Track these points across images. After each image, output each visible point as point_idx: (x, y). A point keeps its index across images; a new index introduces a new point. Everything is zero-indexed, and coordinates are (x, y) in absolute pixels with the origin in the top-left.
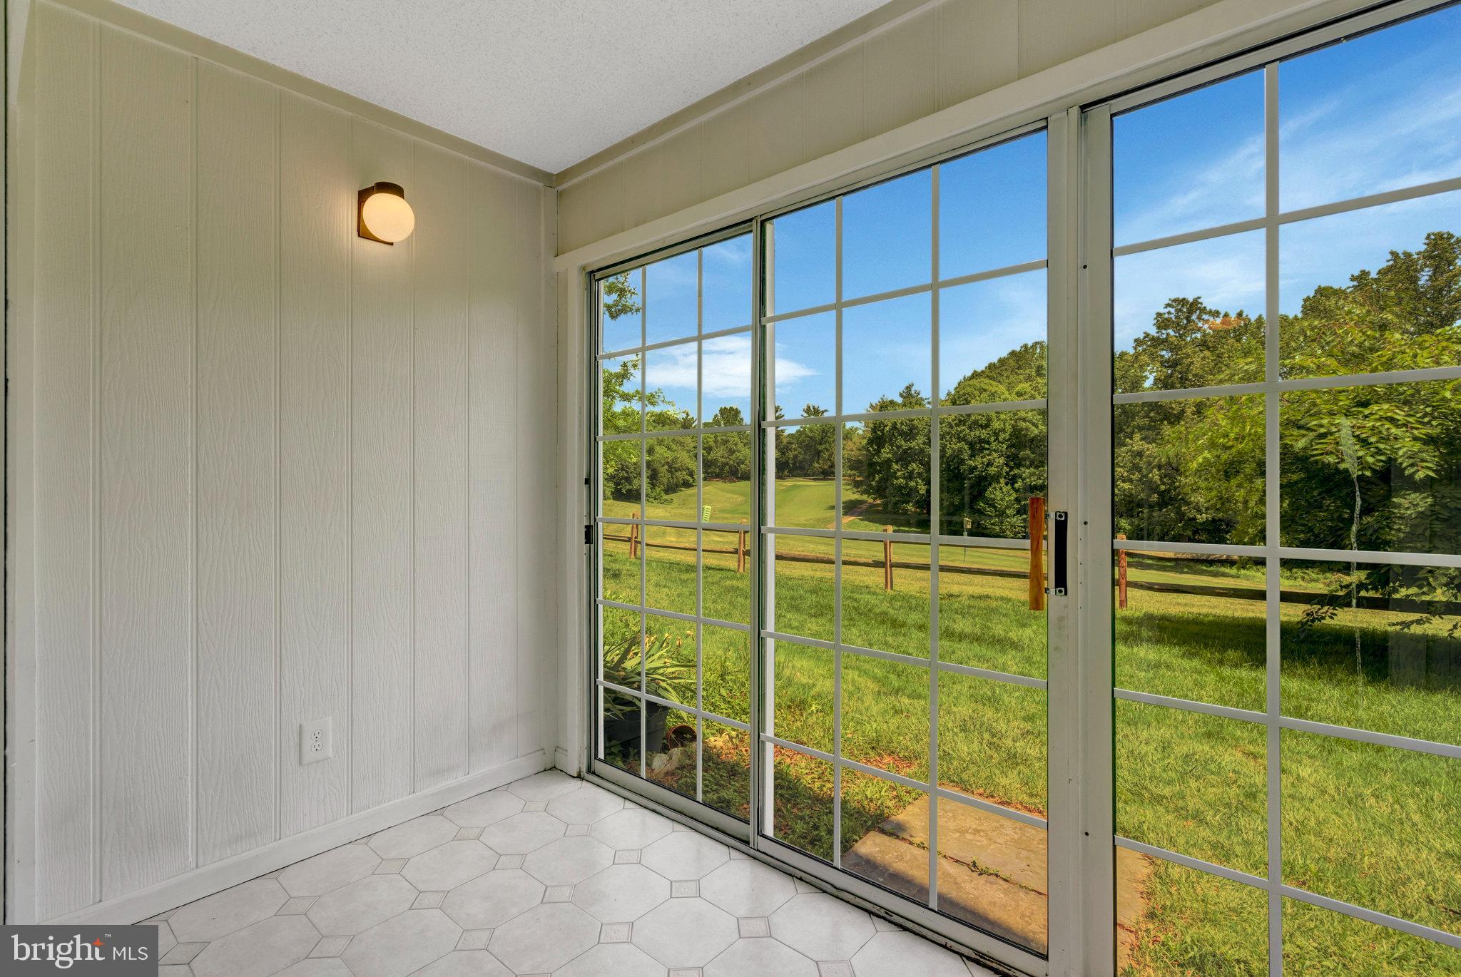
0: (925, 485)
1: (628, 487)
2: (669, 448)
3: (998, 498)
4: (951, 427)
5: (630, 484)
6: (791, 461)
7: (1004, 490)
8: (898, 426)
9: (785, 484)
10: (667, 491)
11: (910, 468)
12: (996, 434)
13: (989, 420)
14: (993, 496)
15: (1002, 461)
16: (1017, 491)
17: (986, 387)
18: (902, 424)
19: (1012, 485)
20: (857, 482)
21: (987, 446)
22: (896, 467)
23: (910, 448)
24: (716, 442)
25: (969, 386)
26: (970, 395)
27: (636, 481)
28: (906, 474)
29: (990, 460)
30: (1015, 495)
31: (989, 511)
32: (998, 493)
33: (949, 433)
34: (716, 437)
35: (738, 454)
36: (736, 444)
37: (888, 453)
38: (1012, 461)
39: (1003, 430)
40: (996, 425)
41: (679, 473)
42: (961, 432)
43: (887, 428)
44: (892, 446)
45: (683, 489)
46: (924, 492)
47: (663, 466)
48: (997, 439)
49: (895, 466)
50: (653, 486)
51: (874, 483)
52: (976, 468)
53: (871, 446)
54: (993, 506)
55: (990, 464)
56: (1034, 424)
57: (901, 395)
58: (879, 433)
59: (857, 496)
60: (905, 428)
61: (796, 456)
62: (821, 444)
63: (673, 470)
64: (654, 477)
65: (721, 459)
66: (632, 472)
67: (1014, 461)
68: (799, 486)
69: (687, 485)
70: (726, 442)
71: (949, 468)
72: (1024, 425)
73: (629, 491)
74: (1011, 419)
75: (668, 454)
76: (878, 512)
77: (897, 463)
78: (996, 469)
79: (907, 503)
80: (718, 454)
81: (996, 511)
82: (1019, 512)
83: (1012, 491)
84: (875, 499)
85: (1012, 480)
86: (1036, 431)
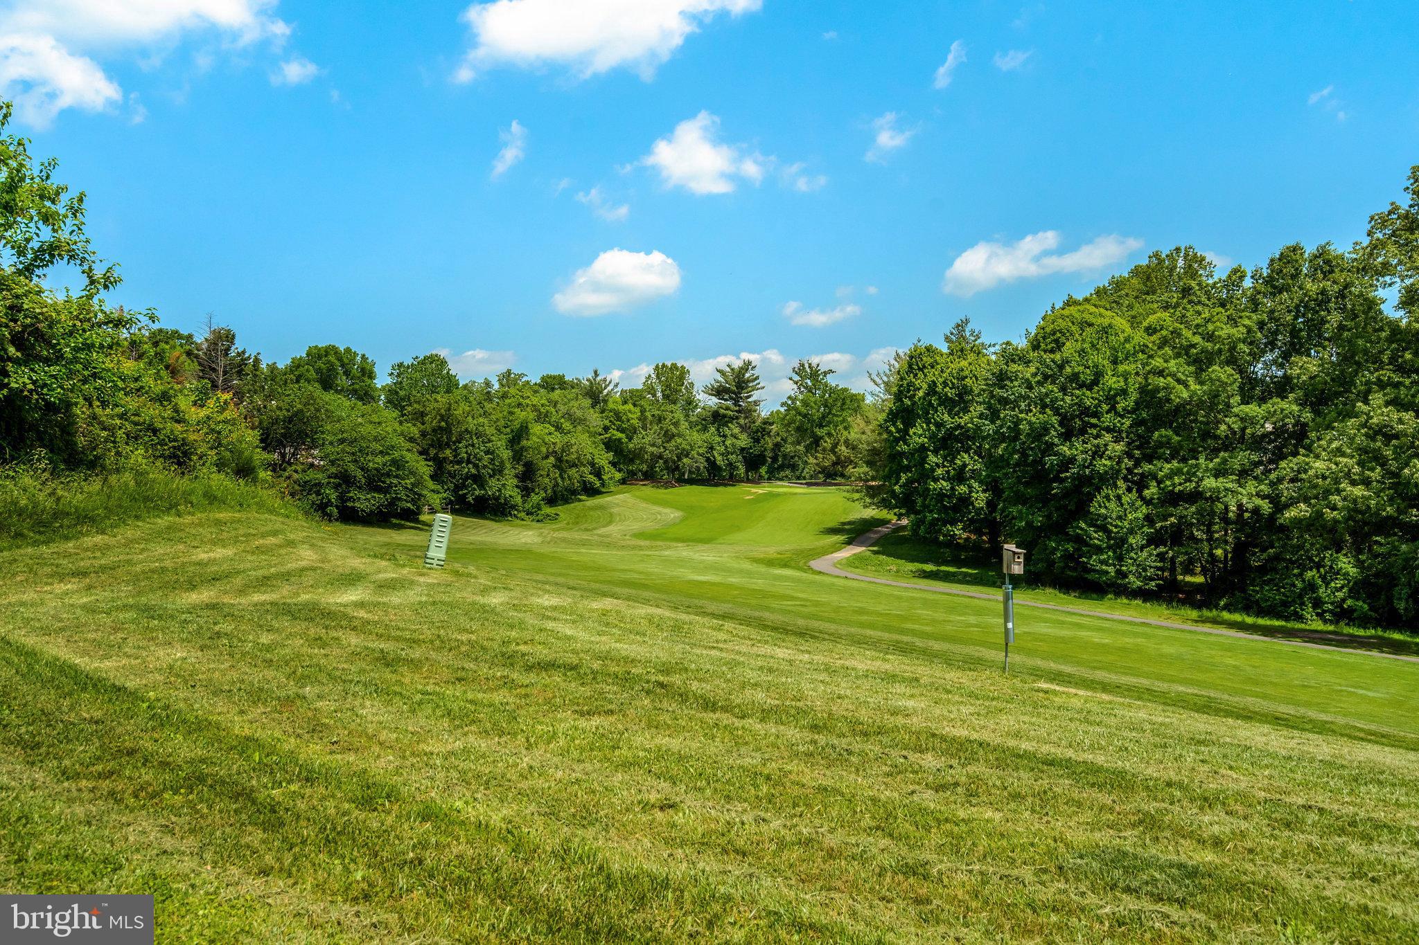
0: (984, 491)
1: (477, 493)
2: (558, 428)
3: (1114, 516)
4: (1030, 387)
5: (482, 487)
6: (769, 454)
7: (1125, 499)
8: (939, 388)
9: (754, 490)
10: (551, 501)
11: (958, 462)
12: (1111, 399)
13: (1098, 375)
14: (1103, 511)
15: (1120, 447)
16: (1148, 502)
17: (1092, 319)
18: (945, 384)
19: (1140, 491)
20: (872, 487)
21: (1094, 421)
22: (935, 459)
23: (959, 427)
24: (643, 418)
25: (1063, 317)
26: (1064, 334)
27: (493, 482)
28: (952, 472)
29: (1098, 446)
30: (1144, 510)
31: (1097, 537)
32: (1112, 505)
33: (1025, 397)
34: (643, 411)
35: (679, 440)
36: (676, 424)
37: (920, 436)
38: (1138, 448)
39: (1124, 392)
40: (1112, 381)
41: (574, 470)
42: (1047, 395)
43: (921, 393)
44: (928, 423)
45: (583, 497)
46: (982, 504)
47: (547, 457)
48: (1113, 408)
49: (932, 459)
50: (526, 492)
51: (897, 488)
52: (1072, 460)
53: (894, 425)
54: (1103, 528)
55: (1098, 453)
56: (1179, 381)
57: (947, 339)
58: (907, 402)
59: (871, 513)
60: (950, 393)
61: (777, 446)
62: (821, 426)
63: (564, 465)
64: (527, 476)
65: (651, 449)
66: (485, 467)
67: (1145, 450)
68: (778, 495)
69: (592, 491)
70: (660, 420)
71: (1025, 461)
72: (1161, 382)
73: (478, 499)
74: (1137, 374)
75: (557, 439)
76: (904, 540)
77: (936, 452)
78: (1108, 463)
79: (953, 523)
80: (646, 440)
81: (1109, 538)
82: (1154, 540)
83: (1139, 503)
84: (900, 516)
85: (1140, 485)
86: (1185, 395)
